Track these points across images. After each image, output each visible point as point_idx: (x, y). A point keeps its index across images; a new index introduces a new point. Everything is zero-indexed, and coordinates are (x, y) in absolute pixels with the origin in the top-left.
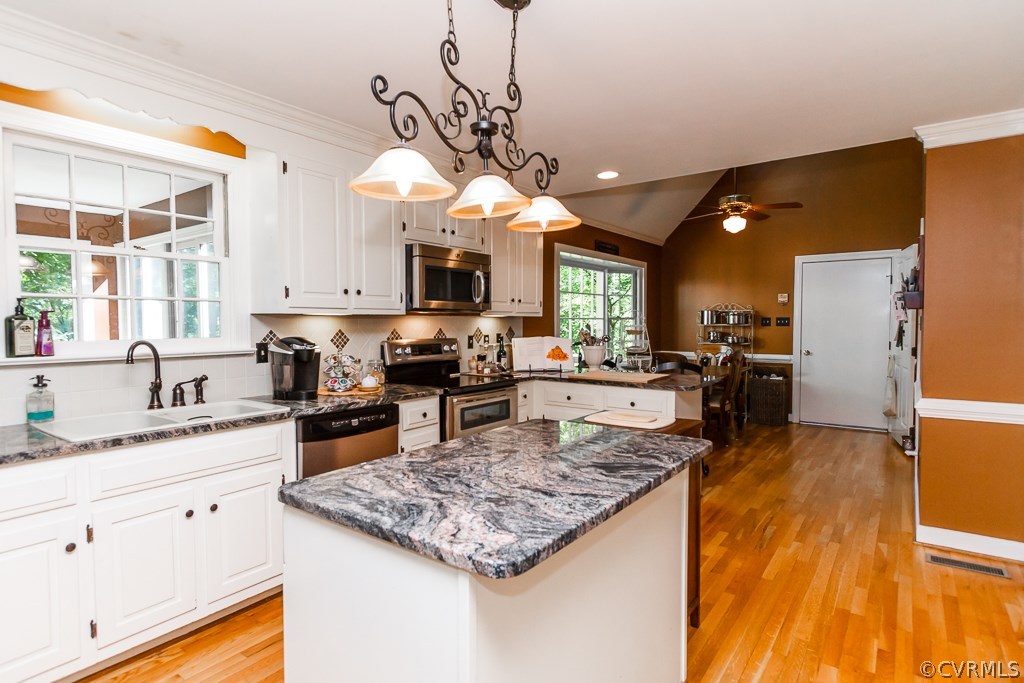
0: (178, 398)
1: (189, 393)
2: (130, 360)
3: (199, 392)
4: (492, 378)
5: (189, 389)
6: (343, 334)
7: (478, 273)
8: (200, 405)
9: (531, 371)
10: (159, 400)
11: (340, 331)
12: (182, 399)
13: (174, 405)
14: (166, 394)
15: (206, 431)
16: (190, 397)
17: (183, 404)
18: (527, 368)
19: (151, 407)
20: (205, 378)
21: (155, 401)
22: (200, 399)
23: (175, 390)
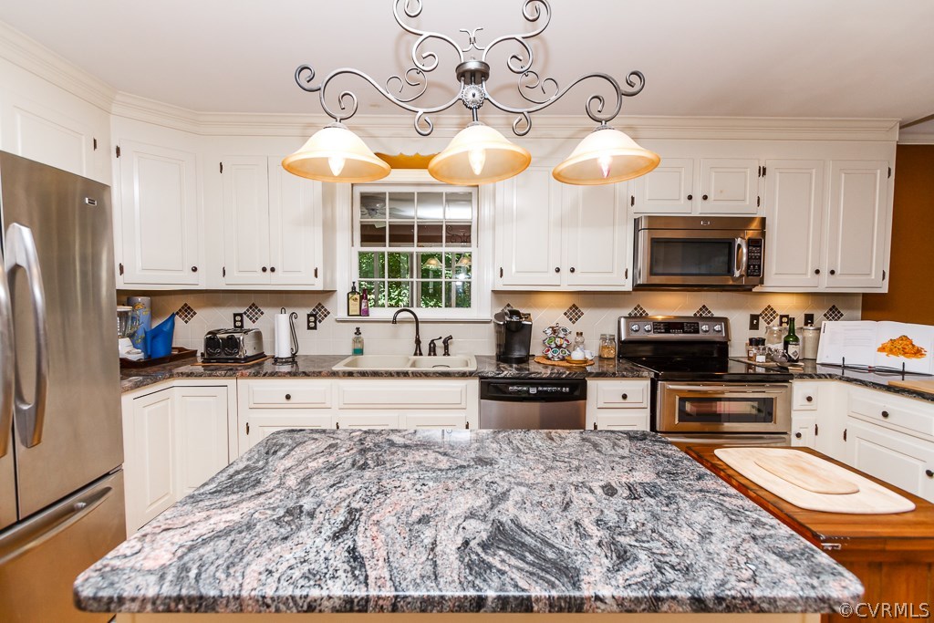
0: (432, 351)
1: (441, 347)
2: (394, 321)
3: (446, 348)
4: (768, 369)
5: (439, 344)
6: (577, 308)
7: (739, 241)
8: (446, 357)
9: (844, 367)
10: (420, 350)
11: (574, 305)
12: (434, 351)
13: (430, 355)
14: (425, 347)
15: (405, 376)
16: (440, 350)
17: (435, 355)
18: (840, 363)
19: (415, 354)
20: (451, 338)
21: (418, 352)
22: (447, 353)
23: (430, 344)
